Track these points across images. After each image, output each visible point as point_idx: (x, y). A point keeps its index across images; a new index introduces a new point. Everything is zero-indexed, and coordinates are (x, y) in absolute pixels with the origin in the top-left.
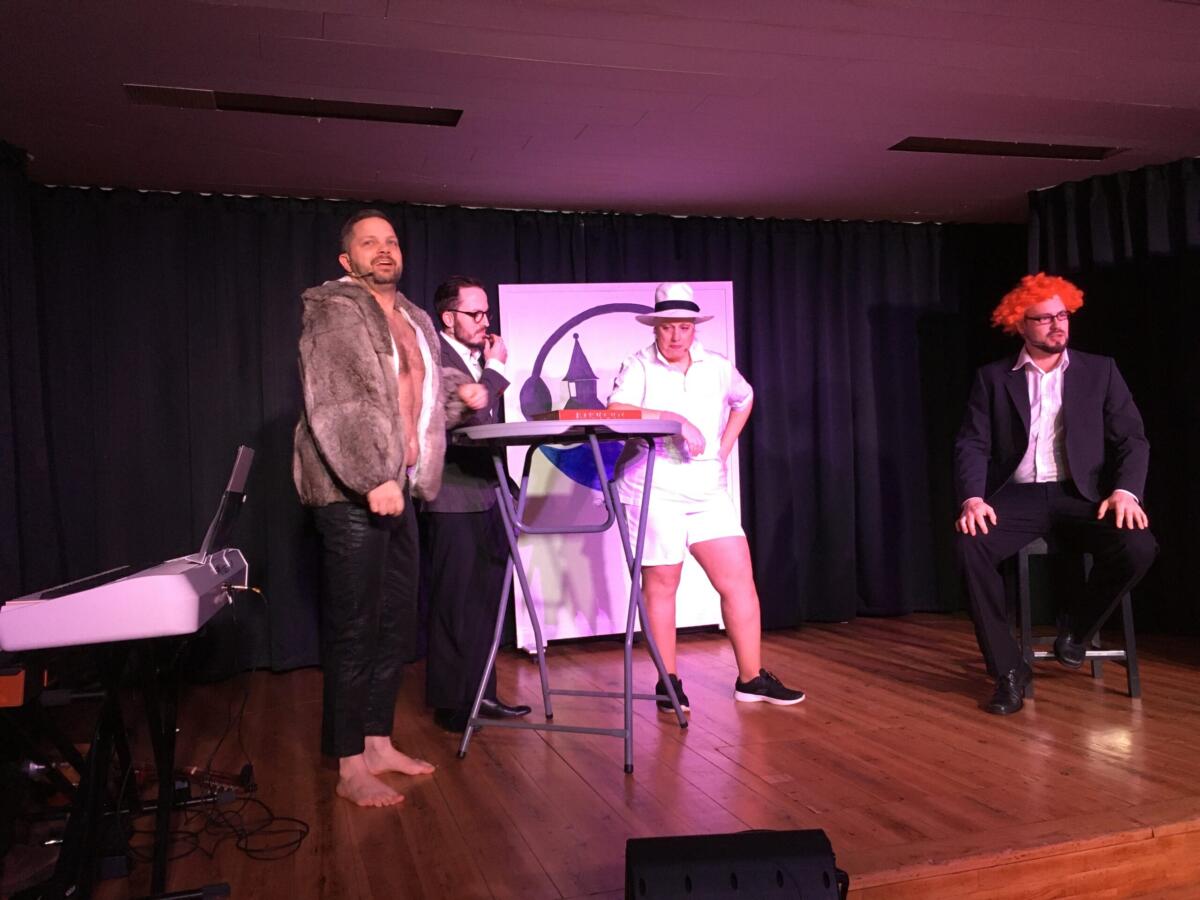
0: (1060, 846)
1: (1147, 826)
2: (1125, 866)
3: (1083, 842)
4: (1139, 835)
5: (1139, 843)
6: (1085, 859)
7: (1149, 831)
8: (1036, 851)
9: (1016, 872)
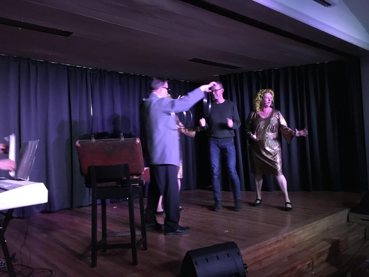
0: (267, 241)
1: (281, 235)
2: (278, 245)
3: (270, 240)
4: (280, 237)
5: (280, 239)
6: (271, 244)
7: (282, 236)
8: (262, 243)
9: (258, 250)
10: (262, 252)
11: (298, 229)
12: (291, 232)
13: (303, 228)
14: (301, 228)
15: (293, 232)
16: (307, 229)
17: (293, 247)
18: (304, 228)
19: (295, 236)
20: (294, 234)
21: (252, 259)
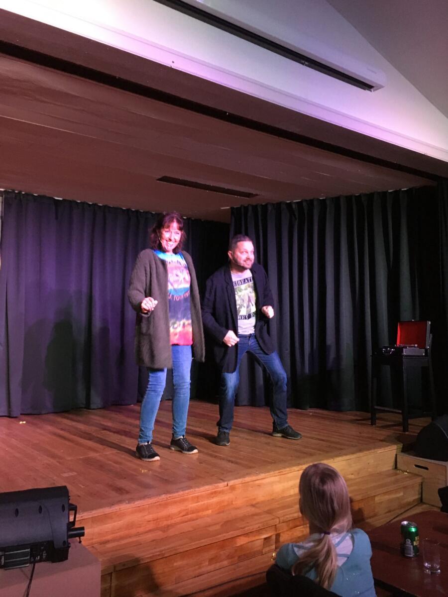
0: (187, 491)
1: (226, 481)
2: (215, 500)
3: (197, 489)
4: (221, 485)
5: (221, 489)
6: (198, 497)
7: (226, 483)
8: (176, 494)
9: (166, 505)
10: (173, 510)
11: (268, 474)
12: (248, 479)
13: (279, 472)
14: (277, 472)
15: (254, 478)
16: (290, 475)
17: (253, 506)
18: (282, 472)
19: (259, 486)
20: (257, 482)
21: (149, 521)
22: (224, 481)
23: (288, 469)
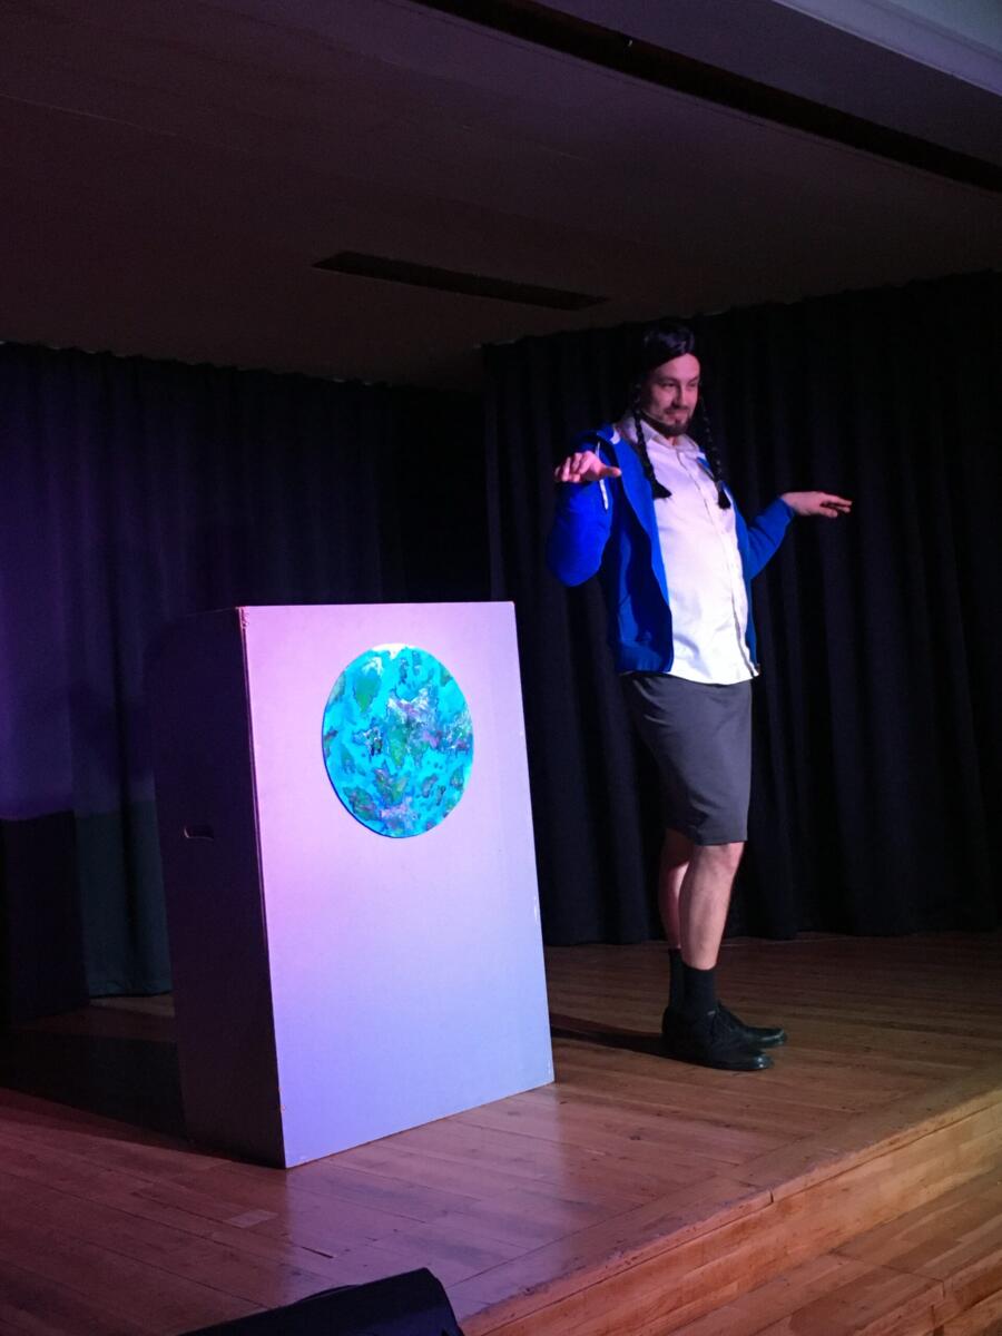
1: (766, 1187)
4: (758, 1203)
5: (758, 1214)
6: (702, 1248)
7: (767, 1195)
10: (646, 1296)
22: (760, 1190)
23: (910, 1130)
